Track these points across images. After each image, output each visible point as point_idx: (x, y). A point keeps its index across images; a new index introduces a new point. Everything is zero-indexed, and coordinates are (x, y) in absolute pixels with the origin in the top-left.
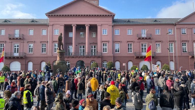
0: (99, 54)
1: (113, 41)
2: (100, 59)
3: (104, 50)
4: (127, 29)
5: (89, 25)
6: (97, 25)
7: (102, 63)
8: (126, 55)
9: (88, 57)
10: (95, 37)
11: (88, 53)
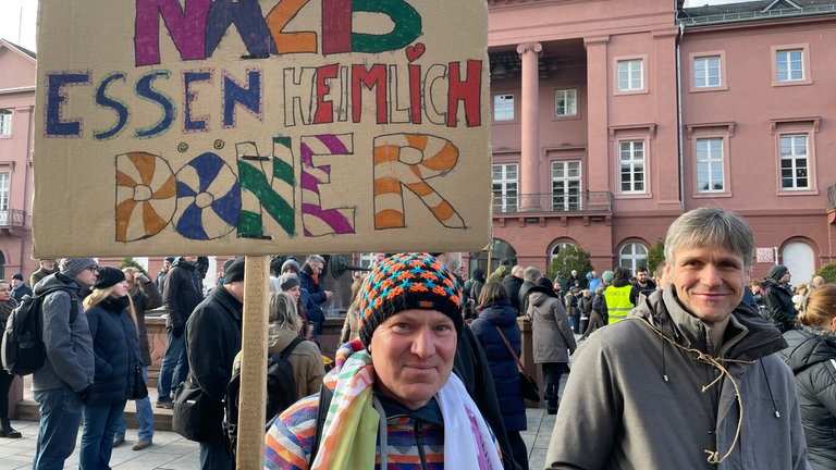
0: (598, 204)
1: (685, 127)
2: (604, 231)
3: (626, 177)
4: (773, 49)
5: (539, 48)
6: (582, 39)
7: (615, 250)
8: (772, 206)
9: (536, 220)
10: (574, 111)
11: (536, 197)
